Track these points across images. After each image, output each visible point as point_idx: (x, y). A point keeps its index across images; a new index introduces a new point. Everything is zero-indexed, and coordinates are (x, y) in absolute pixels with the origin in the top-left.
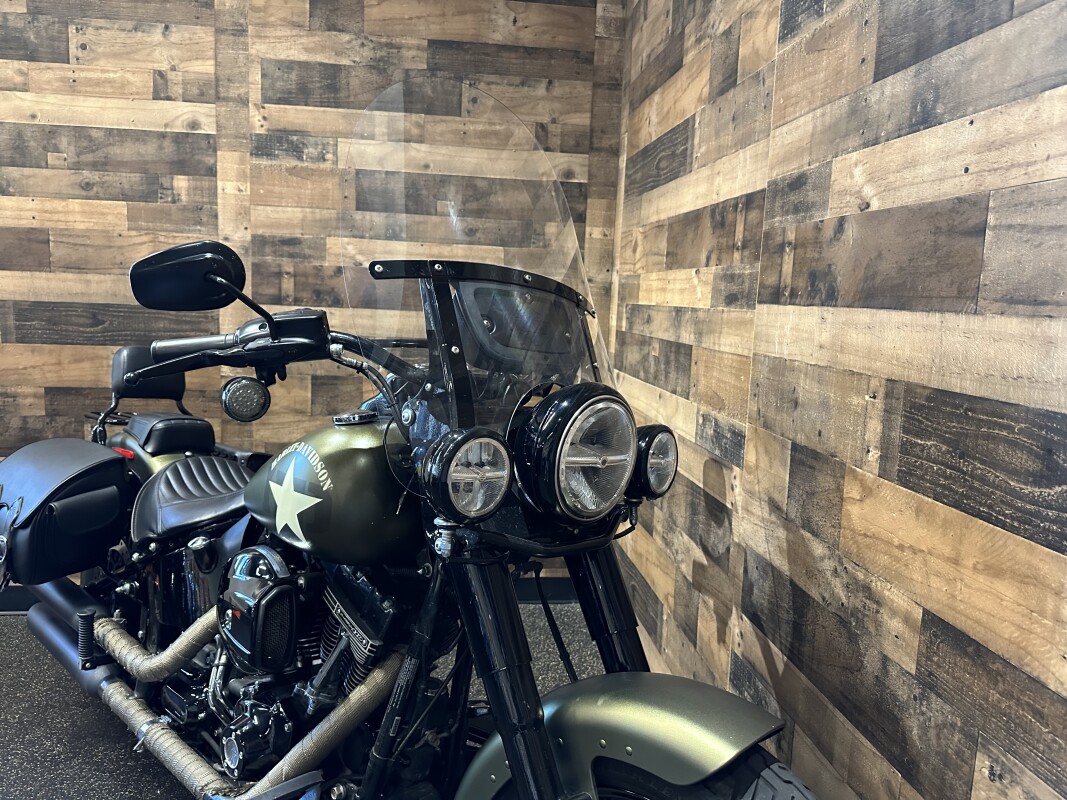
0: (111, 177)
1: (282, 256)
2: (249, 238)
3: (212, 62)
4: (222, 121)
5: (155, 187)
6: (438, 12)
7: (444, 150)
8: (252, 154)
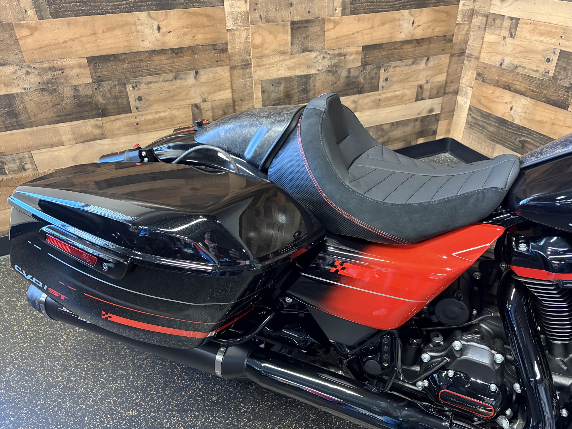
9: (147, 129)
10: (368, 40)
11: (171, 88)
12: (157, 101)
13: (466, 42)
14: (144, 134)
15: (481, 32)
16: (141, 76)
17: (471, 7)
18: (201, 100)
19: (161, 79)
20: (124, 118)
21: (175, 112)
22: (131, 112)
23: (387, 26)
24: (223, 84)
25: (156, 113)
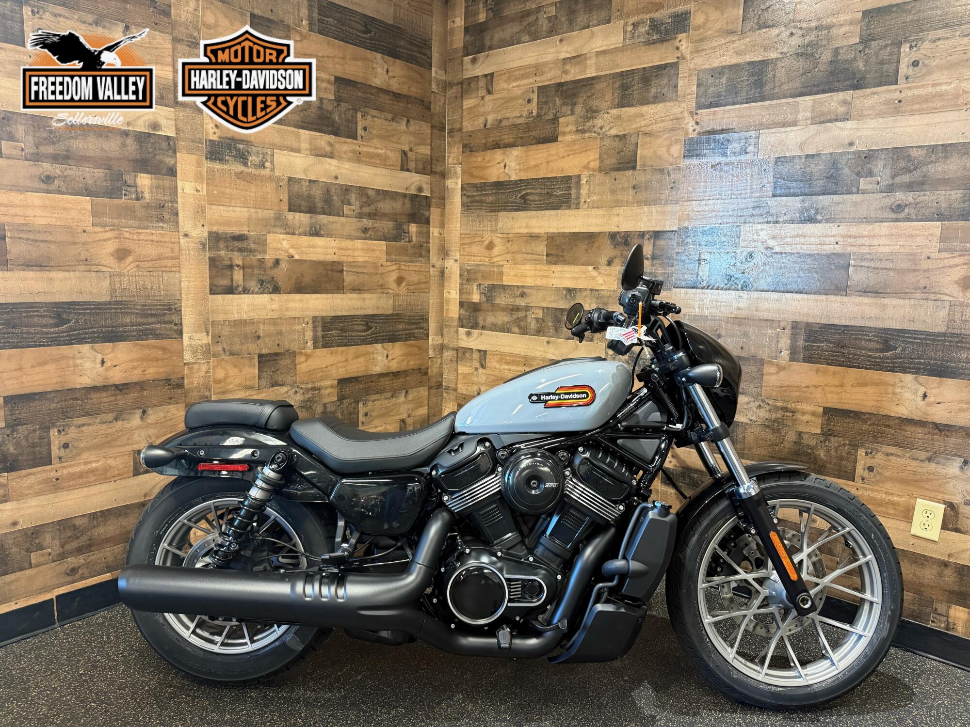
0: (73, 171)
1: (233, 250)
2: (206, 235)
3: (171, 69)
4: (181, 125)
5: (119, 185)
6: (341, 55)
7: (347, 165)
8: (207, 158)
9: (70, 486)
10: (342, 372)
11: (109, 431)
12: (88, 449)
13: (441, 376)
14: (65, 493)
15: (454, 365)
16: (71, 417)
17: (440, 342)
18: (147, 445)
19: (98, 421)
20: (39, 472)
21: (111, 462)
22: (51, 464)
23: (362, 359)
24: (176, 425)
25: (85, 463)
